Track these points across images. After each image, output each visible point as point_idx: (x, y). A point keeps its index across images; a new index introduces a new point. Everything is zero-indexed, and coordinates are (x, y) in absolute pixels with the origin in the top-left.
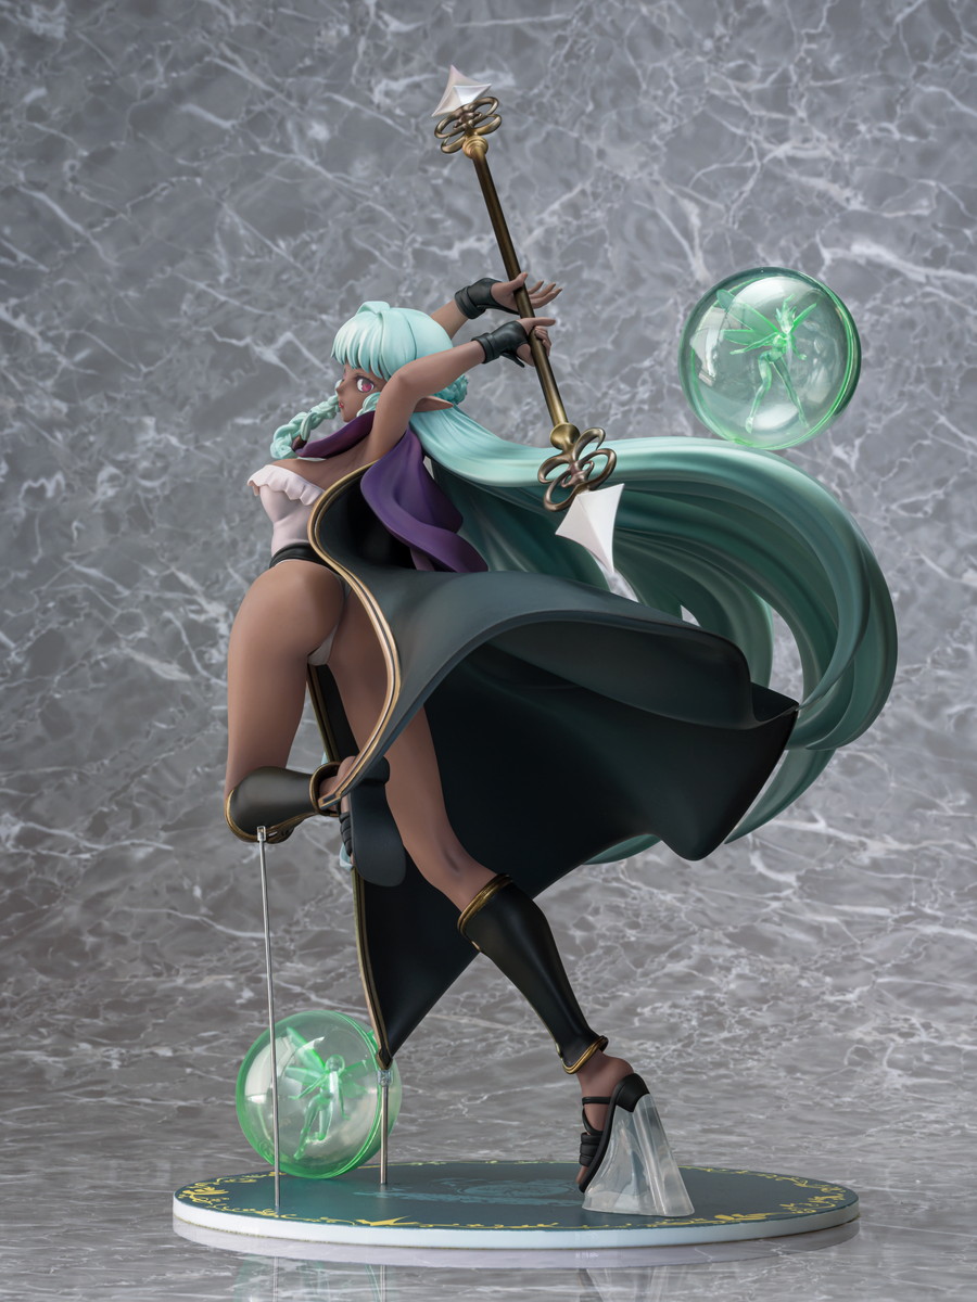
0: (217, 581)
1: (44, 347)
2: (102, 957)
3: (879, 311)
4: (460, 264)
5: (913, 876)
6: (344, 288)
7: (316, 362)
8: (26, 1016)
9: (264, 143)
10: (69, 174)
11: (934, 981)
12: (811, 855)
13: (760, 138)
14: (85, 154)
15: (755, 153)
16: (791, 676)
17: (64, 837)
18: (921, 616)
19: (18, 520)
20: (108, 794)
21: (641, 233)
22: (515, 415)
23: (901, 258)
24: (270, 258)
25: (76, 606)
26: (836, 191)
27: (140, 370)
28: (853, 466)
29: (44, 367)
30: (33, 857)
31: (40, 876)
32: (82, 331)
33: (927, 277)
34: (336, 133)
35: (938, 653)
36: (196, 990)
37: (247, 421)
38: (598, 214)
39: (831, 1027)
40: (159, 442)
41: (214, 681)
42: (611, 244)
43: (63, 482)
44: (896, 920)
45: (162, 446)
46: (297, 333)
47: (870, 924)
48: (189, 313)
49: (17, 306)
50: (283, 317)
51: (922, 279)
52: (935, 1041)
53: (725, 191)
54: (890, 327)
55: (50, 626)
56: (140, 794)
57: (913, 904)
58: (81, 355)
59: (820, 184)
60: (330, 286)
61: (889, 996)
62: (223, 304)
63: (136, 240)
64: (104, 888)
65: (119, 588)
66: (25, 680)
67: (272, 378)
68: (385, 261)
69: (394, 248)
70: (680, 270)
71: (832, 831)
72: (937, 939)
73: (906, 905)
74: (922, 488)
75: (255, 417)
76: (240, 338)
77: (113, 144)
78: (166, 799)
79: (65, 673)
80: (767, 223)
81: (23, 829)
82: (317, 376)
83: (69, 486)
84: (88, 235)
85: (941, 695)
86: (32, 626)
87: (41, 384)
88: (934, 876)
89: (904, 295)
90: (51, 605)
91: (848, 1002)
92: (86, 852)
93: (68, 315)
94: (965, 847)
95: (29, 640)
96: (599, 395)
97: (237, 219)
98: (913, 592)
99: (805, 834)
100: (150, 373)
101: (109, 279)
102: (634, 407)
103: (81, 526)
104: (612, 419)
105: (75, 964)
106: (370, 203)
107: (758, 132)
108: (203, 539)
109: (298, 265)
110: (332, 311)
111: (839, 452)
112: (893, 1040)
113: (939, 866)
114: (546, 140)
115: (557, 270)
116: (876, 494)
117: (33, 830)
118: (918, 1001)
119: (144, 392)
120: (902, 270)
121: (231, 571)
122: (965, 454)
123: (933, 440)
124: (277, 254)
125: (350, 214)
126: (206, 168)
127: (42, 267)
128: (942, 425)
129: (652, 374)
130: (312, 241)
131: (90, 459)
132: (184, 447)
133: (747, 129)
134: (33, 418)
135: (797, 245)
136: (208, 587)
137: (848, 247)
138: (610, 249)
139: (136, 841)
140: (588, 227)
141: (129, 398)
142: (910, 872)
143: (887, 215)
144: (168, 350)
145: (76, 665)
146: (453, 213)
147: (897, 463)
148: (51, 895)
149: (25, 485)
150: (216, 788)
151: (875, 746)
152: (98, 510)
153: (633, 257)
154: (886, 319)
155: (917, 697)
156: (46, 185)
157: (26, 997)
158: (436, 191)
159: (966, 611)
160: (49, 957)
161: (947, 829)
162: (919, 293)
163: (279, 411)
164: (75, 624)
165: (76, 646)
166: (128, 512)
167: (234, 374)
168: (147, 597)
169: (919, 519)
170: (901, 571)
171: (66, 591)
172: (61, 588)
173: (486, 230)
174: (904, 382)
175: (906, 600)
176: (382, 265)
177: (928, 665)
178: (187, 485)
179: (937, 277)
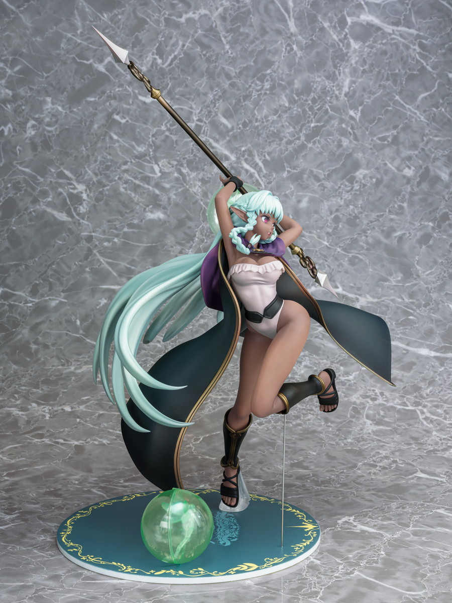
0: (81, 174)
1: (0, 65)
2: (39, 356)
3: (371, 47)
4: (185, 25)
6: (133, 37)
7: (122, 71)
8: (9, 387)
16: (329, 219)
17: (20, 295)
18: (385, 190)
20: (38, 275)
21: (267, 10)
22: (211, 96)
23: (382, 21)
24: (100, 22)
25: (20, 186)
27: (43, 75)
28: (358, 120)
30: (7, 305)
31: (11, 314)
32: (17, 57)
33: (393, 30)
35: (391, 207)
36: (80, 373)
37: (92, 99)
39: (343, 395)
40: (53, 109)
41: (81, 221)
42: (253, 15)
43: (12, 128)
45: (54, 111)
48: (64, 48)
51: (391, 32)
52: (385, 402)
54: (376, 54)
55: (9, 195)
56: (52, 275)
58: (17, 68)
60: (127, 36)
61: (367, 377)
62: (80, 44)
63: (39, 13)
64: (38, 320)
65: (39, 177)
67: (102, 79)
68: (152, 23)
69: (156, 17)
70: (284, 28)
71: (344, 293)
74: (387, 130)
75: (95, 98)
76: (88, 60)
78: (63, 277)
79: (17, 217)
80: (323, 5)
81: (2, 291)
82: (123, 78)
83: (14, 129)
84: (18, 11)
85: (392, 227)
86: (2, 195)
88: (386, 315)
89: (382, 40)
90: (9, 185)
91: (349, 380)
92: (30, 303)
93: (10, 49)
94: (400, 300)
95: (1, 202)
96: (248, 87)
97: (85, 4)
98: (382, 178)
100: (48, 77)
101: (28, 32)
102: (263, 92)
103: (20, 148)
104: (253, 98)
105: (28, 359)
108: (75, 155)
109: (113, 25)
110: (128, 47)
111: (352, 113)
112: (368, 403)
113: (388, 310)
115: (229, 28)
116: (367, 133)
117: (7, 291)
119: (46, 86)
120: (383, 28)
121: (87, 169)
122: (407, 114)
123: (393, 107)
124: (103, 20)
128: (397, 100)
129: (271, 77)
130: (119, 14)
131: (23, 117)
132: (65, 112)
135: (336, 15)
136: (77, 177)
137: (359, 17)
138: (253, 17)
139: (51, 298)
140: (242, 7)
141: (39, 88)
144: (56, 66)
145: (21, 214)
147: (377, 118)
148: (16, 324)
150: (85, 272)
151: (364, 251)
152: (27, 141)
153: (263, 21)
154: (374, 50)
155: (382, 228)
157: (8, 377)
159: (404, 187)
160: (17, 355)
161: (392, 291)
162: (389, 38)
163: (106, 94)
164: (20, 194)
165: (21, 205)
166: (41, 142)
167: (85, 77)
168: (51, 182)
169: (385, 144)
170: (377, 169)
171: (16, 179)
172: (14, 178)
173: (197, 8)
174: (381, 80)
175: (379, 182)
176: (151, 25)
177: (387, 213)
178: (66, 129)
179: (397, 31)
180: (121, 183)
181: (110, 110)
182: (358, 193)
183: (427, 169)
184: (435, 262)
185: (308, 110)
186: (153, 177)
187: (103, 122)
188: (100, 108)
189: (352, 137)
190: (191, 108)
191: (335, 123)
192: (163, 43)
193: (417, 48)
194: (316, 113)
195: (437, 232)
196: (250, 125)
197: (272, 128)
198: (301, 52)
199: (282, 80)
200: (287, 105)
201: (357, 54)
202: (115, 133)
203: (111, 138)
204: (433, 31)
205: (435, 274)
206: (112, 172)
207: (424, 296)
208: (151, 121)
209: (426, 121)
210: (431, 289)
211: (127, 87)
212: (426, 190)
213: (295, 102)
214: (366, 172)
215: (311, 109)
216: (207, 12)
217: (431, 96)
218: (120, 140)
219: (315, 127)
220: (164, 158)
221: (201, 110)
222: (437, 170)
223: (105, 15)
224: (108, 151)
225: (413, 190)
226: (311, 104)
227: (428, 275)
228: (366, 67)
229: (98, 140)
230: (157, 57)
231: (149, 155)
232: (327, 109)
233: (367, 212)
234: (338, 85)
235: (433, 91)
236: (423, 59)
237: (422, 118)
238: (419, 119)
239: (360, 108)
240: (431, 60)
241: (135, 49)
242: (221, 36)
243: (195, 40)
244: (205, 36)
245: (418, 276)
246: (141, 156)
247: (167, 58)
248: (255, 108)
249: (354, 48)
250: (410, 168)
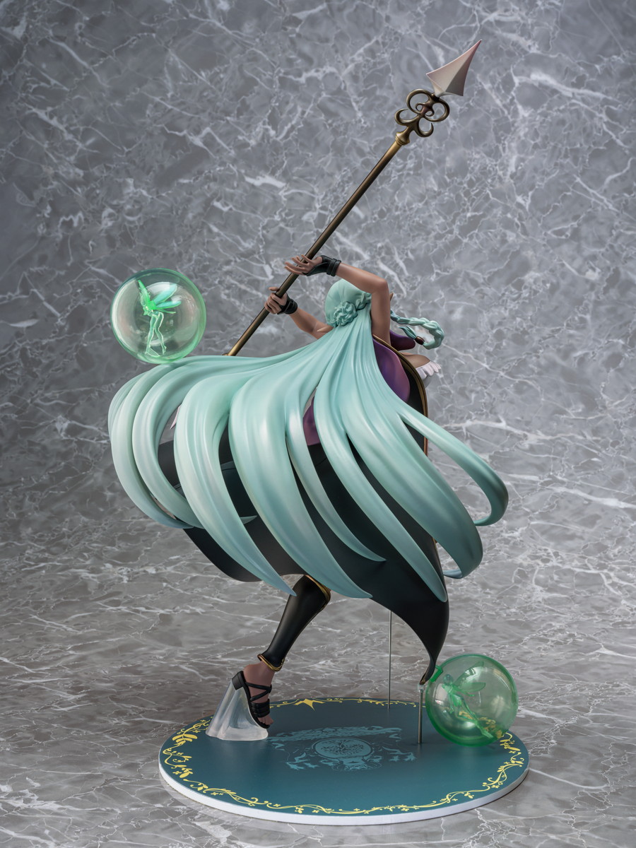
1: (68, 137)
2: (116, 505)
4: (306, 86)
5: (552, 456)
6: (239, 101)
7: (224, 145)
8: (77, 544)
9: (191, 12)
10: (78, 32)
11: (561, 523)
12: (497, 442)
13: (480, 9)
14: (88, 19)
15: (477, 18)
16: (489, 334)
17: (92, 430)
18: (562, 297)
19: (58, 240)
21: (410, 67)
22: (338, 178)
23: (559, 82)
24: (197, 82)
25: (93, 291)
26: (523, 41)
27: (123, 150)
28: (527, 208)
29: (68, 148)
30: (76, 442)
31: (80, 454)
32: (90, 127)
33: (573, 94)
34: (233, 6)
35: (570, 320)
37: (186, 181)
38: (386, 56)
39: (506, 554)
40: (136, 193)
42: (393, 74)
43: (83, 218)
44: (542, 484)
45: (137, 196)
46: (213, 128)
47: (528, 486)
48: (151, 116)
49: (52, 111)
50: (204, 118)
51: (571, 95)
52: (560, 565)
53: (459, 42)
54: (551, 124)
55: (79, 303)
57: (551, 474)
58: (90, 142)
59: (514, 37)
60: (231, 100)
61: (537, 534)
62: (170, 110)
63: (119, 71)
65: (117, 281)
66: (67, 335)
67: (198, 156)
68: (263, 84)
69: (268, 77)
71: (509, 428)
72: (564, 496)
73: (548, 474)
74: (565, 221)
75: (190, 179)
76: (181, 131)
77: (103, 13)
79: (88, 331)
80: (483, 61)
81: (69, 425)
82: (225, 154)
83: (86, 219)
84: (91, 68)
85: (571, 345)
86: (69, 303)
87: (67, 159)
88: (563, 456)
89: (559, 106)
90: (79, 291)
91: (514, 538)
92: (104, 440)
93: (81, 117)
94: (580, 438)
95: (68, 311)
97: (177, 59)
98: (558, 283)
99: (495, 430)
100: (130, 152)
101: (104, 95)
102: (405, 172)
103: (93, 243)
104: (393, 179)
105: (102, 510)
106: (254, 49)
107: (479, 6)
108: (163, 252)
110: (233, 115)
111: (519, 199)
112: (538, 565)
113: (566, 449)
114: (355, 10)
115: (362, 90)
116: (539, 225)
117: (75, 425)
118: (552, 537)
119: (127, 163)
120: (560, 90)
122: (590, 200)
123: (573, 192)
124: (201, 80)
125: (242, 56)
126: (158, 27)
127: (65, 88)
128: (578, 183)
129: (415, 153)
130: (221, 72)
131: (97, 204)
132: (150, 197)
133: (473, 4)
134: (63, 179)
135: (499, 74)
137: (529, 76)
138: (392, 76)
140: (380, 63)
141: (118, 167)
142: (550, 453)
143: (551, 56)
144: (139, 138)
145: (94, 326)
146: (302, 55)
147: (552, 206)
148: (86, 466)
149: (61, 220)
151: (534, 376)
152: (103, 234)
153: (405, 81)
154: (549, 119)
155: (557, 346)
156: (65, 38)
157: (75, 532)
158: (292, 41)
159: (587, 295)
160: (87, 504)
161: (571, 426)
162: (568, 104)
163: (204, 175)
164: (93, 302)
165: (94, 315)
166: (120, 235)
167: (177, 152)
169: (563, 239)
170: (552, 271)
171: (87, 283)
172: (84, 281)
173: (321, 65)
174: (558, 157)
175: (554, 288)
176: (261, 87)
177: (564, 327)
178: (153, 219)
179: (579, 94)
180: (222, 288)
181: (209, 195)
182: (527, 301)
183: (617, 271)
184: (627, 390)
185: (463, 195)
186: (263, 281)
187: (200, 210)
188: (196, 192)
189: (519, 230)
190: (313, 192)
191: (498, 212)
192: (277, 109)
193: (604, 116)
194: (474, 200)
195: (630, 352)
196: (388, 215)
197: (417, 219)
198: (454, 121)
199: (430, 157)
200: (436, 189)
201: (527, 123)
202: (215, 225)
203: (210, 231)
204: (625, 95)
205: (627, 405)
206: (211, 273)
207: (612, 433)
208: (261, 209)
209: (616, 210)
210: (621, 424)
211: (231, 166)
212: (615, 298)
213: (447, 185)
214: (537, 274)
215: (467, 194)
216: (333, 70)
217: (622, 178)
218: (222, 233)
219: (472, 217)
220: (278, 256)
221: (326, 196)
222: (629, 273)
223: (203, 74)
224: (205, 247)
225: (598, 297)
226: (467, 188)
227: (616, 406)
228: (539, 141)
229: (193, 234)
230: (269, 127)
231: (259, 253)
232: (488, 195)
233: (539, 326)
234: (502, 164)
235: (624, 171)
236: (612, 131)
237: (611, 207)
238: (606, 208)
239: (530, 193)
240: (623, 132)
241: (241, 117)
242: (352, 100)
243: (318, 106)
244: (331, 100)
245: (605, 407)
246: (248, 254)
247: (282, 128)
248: (395, 193)
249: (523, 116)
250: (594, 270)
